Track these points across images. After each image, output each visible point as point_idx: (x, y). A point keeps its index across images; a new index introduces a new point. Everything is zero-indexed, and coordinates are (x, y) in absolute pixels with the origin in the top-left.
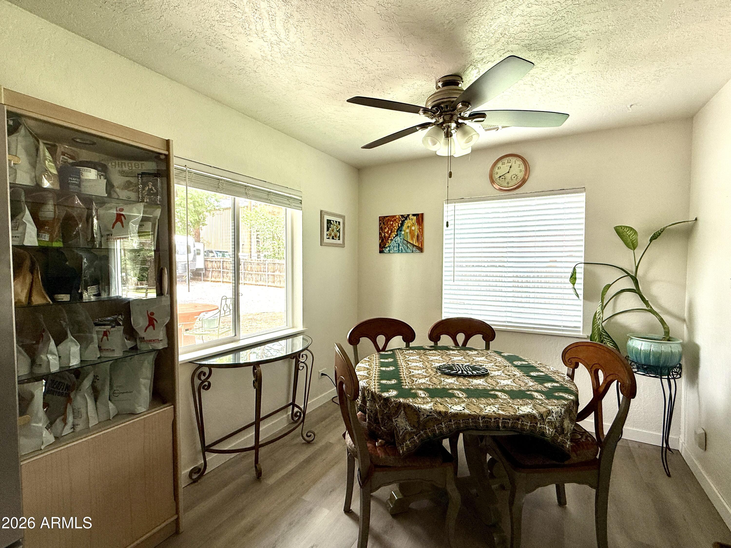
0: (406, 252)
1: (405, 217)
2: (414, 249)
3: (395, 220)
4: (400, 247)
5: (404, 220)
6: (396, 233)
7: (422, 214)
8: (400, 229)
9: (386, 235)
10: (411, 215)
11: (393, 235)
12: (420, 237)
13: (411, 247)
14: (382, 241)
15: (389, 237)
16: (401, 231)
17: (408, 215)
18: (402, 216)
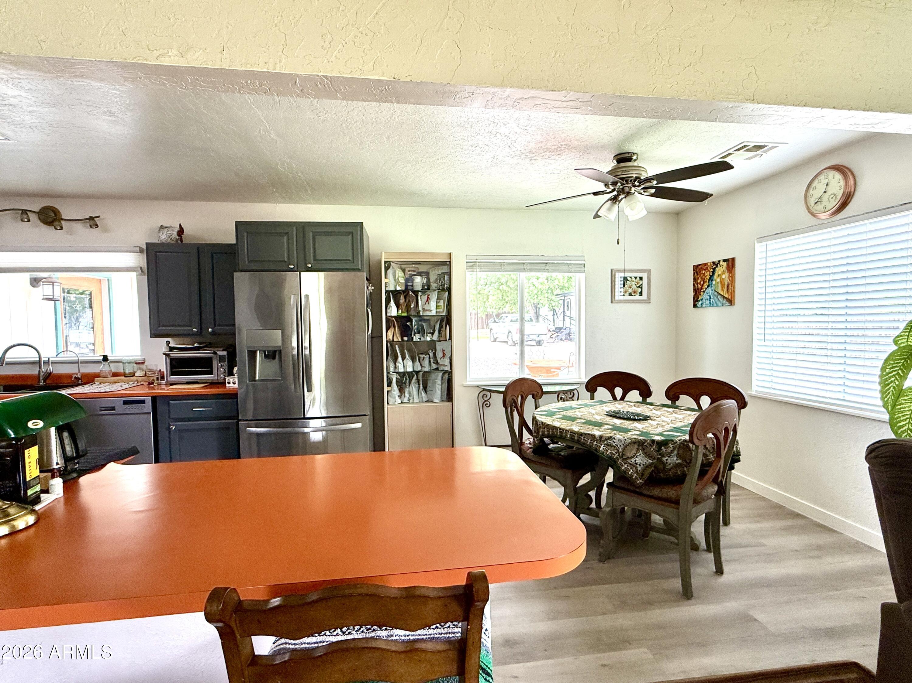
0: (717, 306)
1: (716, 264)
2: (724, 302)
3: (707, 268)
4: (711, 300)
5: (715, 268)
6: (708, 284)
7: (733, 259)
8: (711, 279)
9: (699, 286)
10: (721, 261)
11: (705, 286)
12: (730, 287)
13: (721, 299)
14: (696, 294)
15: (702, 289)
16: (712, 280)
17: (719, 261)
18: (713, 263)
